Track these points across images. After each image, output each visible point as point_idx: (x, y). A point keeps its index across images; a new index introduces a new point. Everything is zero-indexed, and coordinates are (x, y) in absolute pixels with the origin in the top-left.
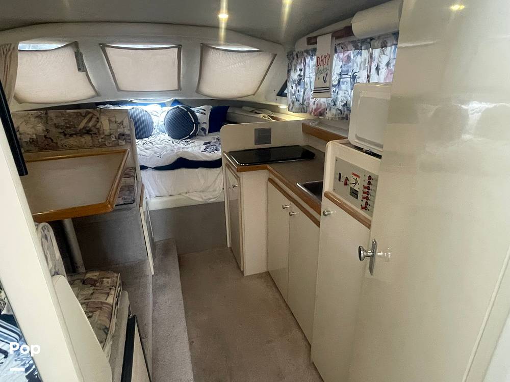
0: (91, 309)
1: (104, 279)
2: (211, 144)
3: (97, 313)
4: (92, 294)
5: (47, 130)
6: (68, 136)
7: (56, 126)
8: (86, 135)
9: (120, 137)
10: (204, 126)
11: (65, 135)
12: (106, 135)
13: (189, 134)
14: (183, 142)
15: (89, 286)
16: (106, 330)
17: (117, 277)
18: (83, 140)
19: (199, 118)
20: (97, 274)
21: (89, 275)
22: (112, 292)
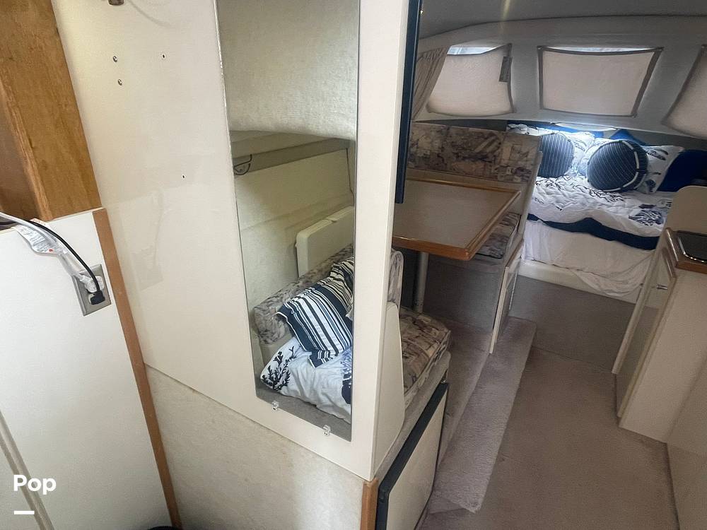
0: (410, 350)
1: (433, 329)
2: (653, 210)
3: (414, 357)
4: (417, 337)
5: (443, 148)
6: (460, 159)
7: (453, 145)
8: (480, 161)
9: (518, 171)
10: (654, 178)
11: (458, 157)
12: (502, 166)
13: (621, 186)
14: (606, 196)
15: (418, 328)
16: (414, 379)
17: (446, 333)
18: (474, 166)
19: (650, 163)
20: (430, 320)
21: (421, 317)
22: (435, 346)
